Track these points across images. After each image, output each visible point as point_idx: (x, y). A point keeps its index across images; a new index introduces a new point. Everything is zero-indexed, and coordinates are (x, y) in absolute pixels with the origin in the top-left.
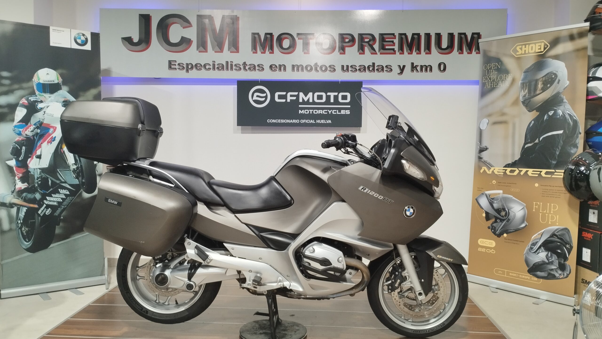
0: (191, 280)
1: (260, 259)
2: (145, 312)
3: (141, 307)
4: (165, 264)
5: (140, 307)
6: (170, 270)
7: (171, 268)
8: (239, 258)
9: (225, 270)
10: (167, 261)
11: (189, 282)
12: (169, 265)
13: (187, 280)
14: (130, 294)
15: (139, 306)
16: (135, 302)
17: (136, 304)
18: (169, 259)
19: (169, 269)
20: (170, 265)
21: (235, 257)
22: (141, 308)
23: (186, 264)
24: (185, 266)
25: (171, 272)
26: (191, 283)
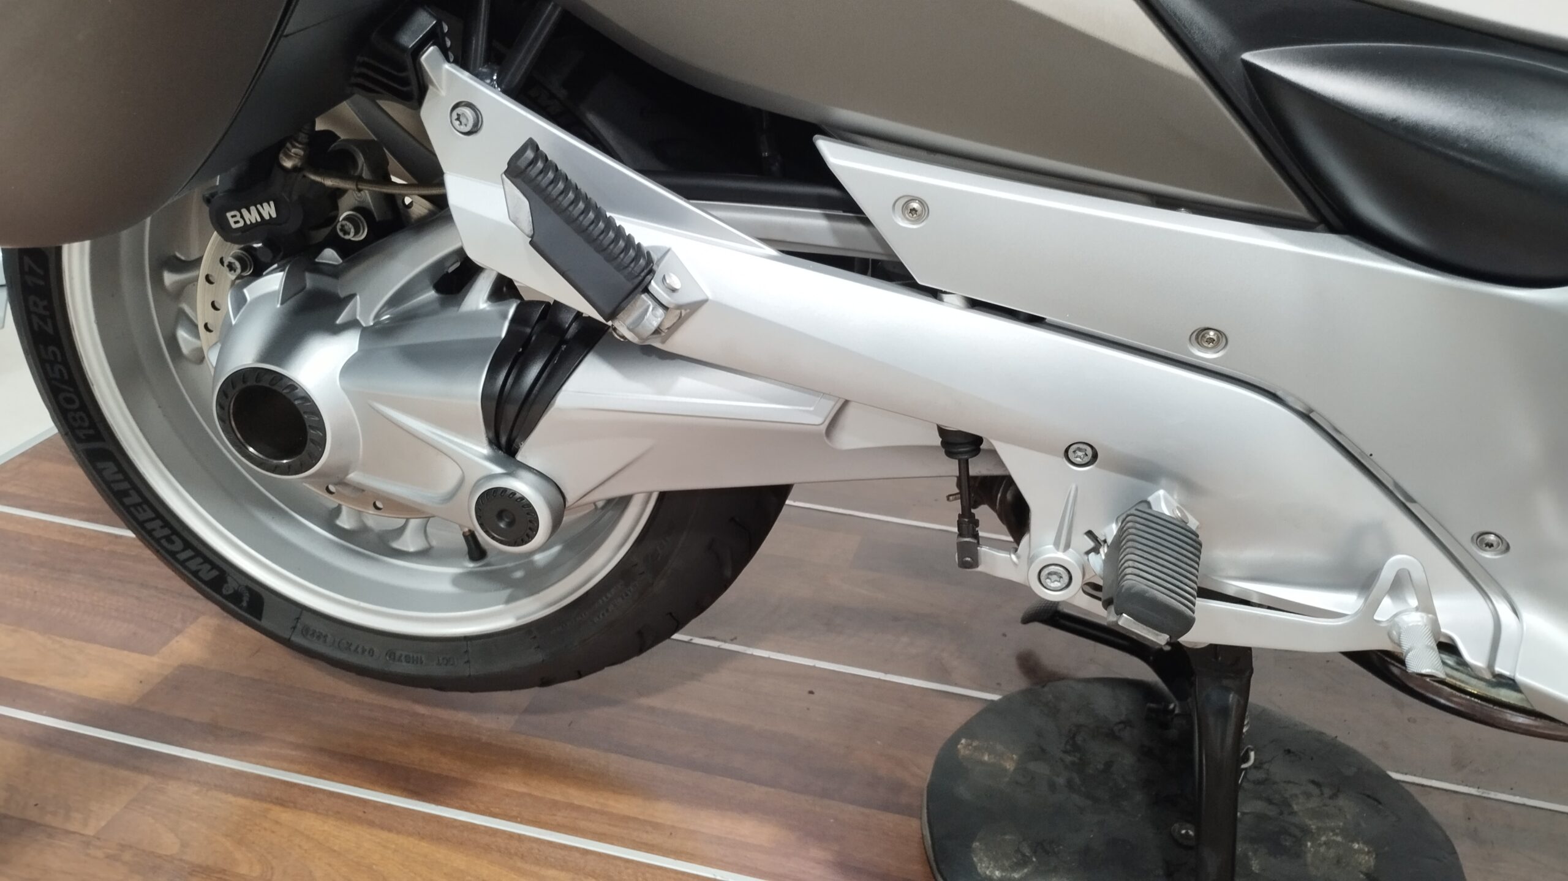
0: (519, 457)
1: (1200, 336)
2: (244, 604)
3: (214, 566)
4: (310, 281)
5: (206, 560)
6: (347, 345)
7: (353, 324)
8: (974, 304)
9: (828, 407)
10: (330, 256)
11: (498, 470)
12: (342, 294)
13: (485, 450)
14: (121, 470)
15: (198, 553)
16: (166, 524)
17: (172, 542)
18: (350, 237)
19: (336, 330)
20: (352, 296)
21: (935, 294)
22: (215, 573)
23: (478, 298)
24: (477, 317)
25: (351, 367)
26: (522, 486)
